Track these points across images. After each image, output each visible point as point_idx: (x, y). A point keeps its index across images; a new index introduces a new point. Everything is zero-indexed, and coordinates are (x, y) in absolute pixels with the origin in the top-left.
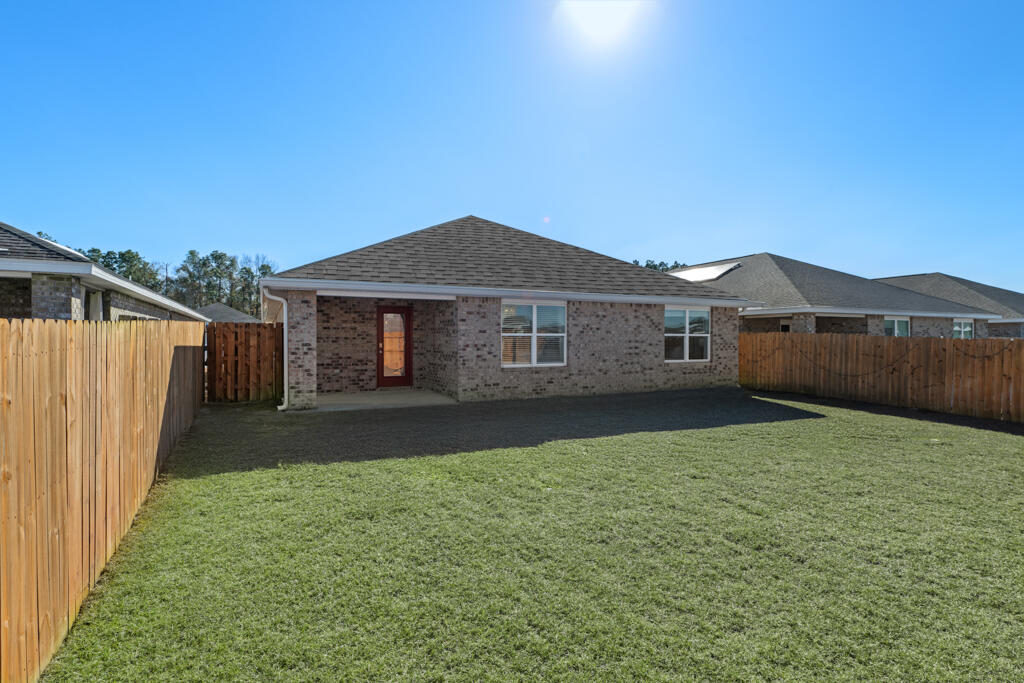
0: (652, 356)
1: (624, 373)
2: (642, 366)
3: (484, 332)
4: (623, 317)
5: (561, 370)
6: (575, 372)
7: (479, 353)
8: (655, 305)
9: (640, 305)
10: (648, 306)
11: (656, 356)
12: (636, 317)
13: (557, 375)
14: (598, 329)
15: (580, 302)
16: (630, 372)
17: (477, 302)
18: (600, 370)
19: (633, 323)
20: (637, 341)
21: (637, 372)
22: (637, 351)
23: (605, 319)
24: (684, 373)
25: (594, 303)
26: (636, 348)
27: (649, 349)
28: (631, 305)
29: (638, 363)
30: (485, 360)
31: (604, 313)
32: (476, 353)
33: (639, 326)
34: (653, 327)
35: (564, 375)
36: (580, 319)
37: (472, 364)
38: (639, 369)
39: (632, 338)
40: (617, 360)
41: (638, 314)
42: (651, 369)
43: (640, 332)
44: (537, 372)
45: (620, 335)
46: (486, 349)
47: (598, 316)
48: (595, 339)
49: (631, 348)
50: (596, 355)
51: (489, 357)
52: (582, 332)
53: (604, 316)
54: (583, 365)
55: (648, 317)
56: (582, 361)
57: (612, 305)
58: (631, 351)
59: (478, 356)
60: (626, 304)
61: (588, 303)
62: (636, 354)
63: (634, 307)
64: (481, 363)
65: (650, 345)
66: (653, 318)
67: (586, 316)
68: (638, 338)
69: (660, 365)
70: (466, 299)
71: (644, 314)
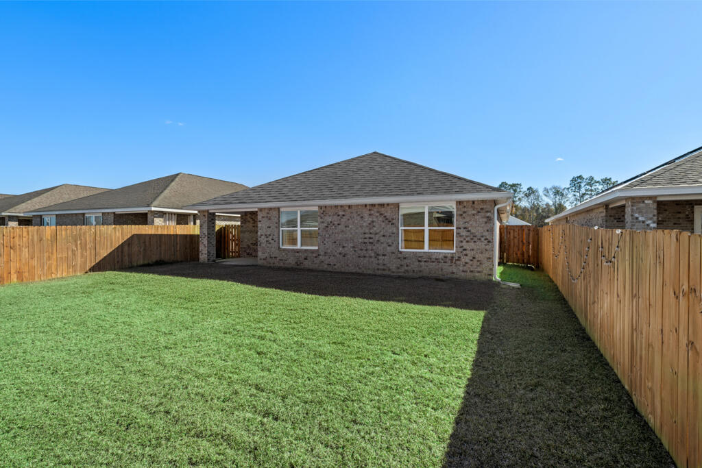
0: (385, 245)
1: (359, 257)
2: (375, 253)
3: (270, 227)
4: (359, 215)
5: (313, 251)
6: (322, 253)
7: (268, 239)
8: (388, 205)
9: (373, 205)
10: (382, 205)
11: (389, 246)
12: (370, 215)
13: (310, 255)
14: (339, 224)
15: (326, 207)
16: (365, 257)
17: (267, 211)
18: (340, 254)
19: (368, 219)
20: (371, 233)
21: (371, 257)
22: (371, 240)
23: (344, 217)
24: (419, 261)
25: (336, 206)
26: (370, 238)
27: (382, 239)
28: (366, 205)
29: (372, 250)
30: (270, 243)
31: (343, 213)
32: (266, 239)
33: (373, 222)
34: (387, 221)
35: (314, 255)
36: (326, 218)
37: (264, 245)
38: (373, 255)
39: (367, 231)
40: (354, 247)
41: (372, 212)
42: (384, 255)
43: (374, 226)
44: (298, 252)
45: (357, 228)
46: (271, 237)
47: (339, 215)
48: (337, 231)
49: (365, 238)
50: (337, 243)
51: (272, 241)
52: (327, 227)
53: (343, 215)
54: (327, 249)
55: (381, 214)
56: (327, 247)
57: (350, 207)
58: (365, 240)
59: (267, 241)
60: (362, 205)
61: (331, 207)
62: (370, 243)
63: (368, 207)
64: (268, 245)
65: (384, 236)
66: (386, 214)
67: (330, 216)
68: (371, 231)
69: (393, 253)
70: (261, 210)
71: (378, 212)
